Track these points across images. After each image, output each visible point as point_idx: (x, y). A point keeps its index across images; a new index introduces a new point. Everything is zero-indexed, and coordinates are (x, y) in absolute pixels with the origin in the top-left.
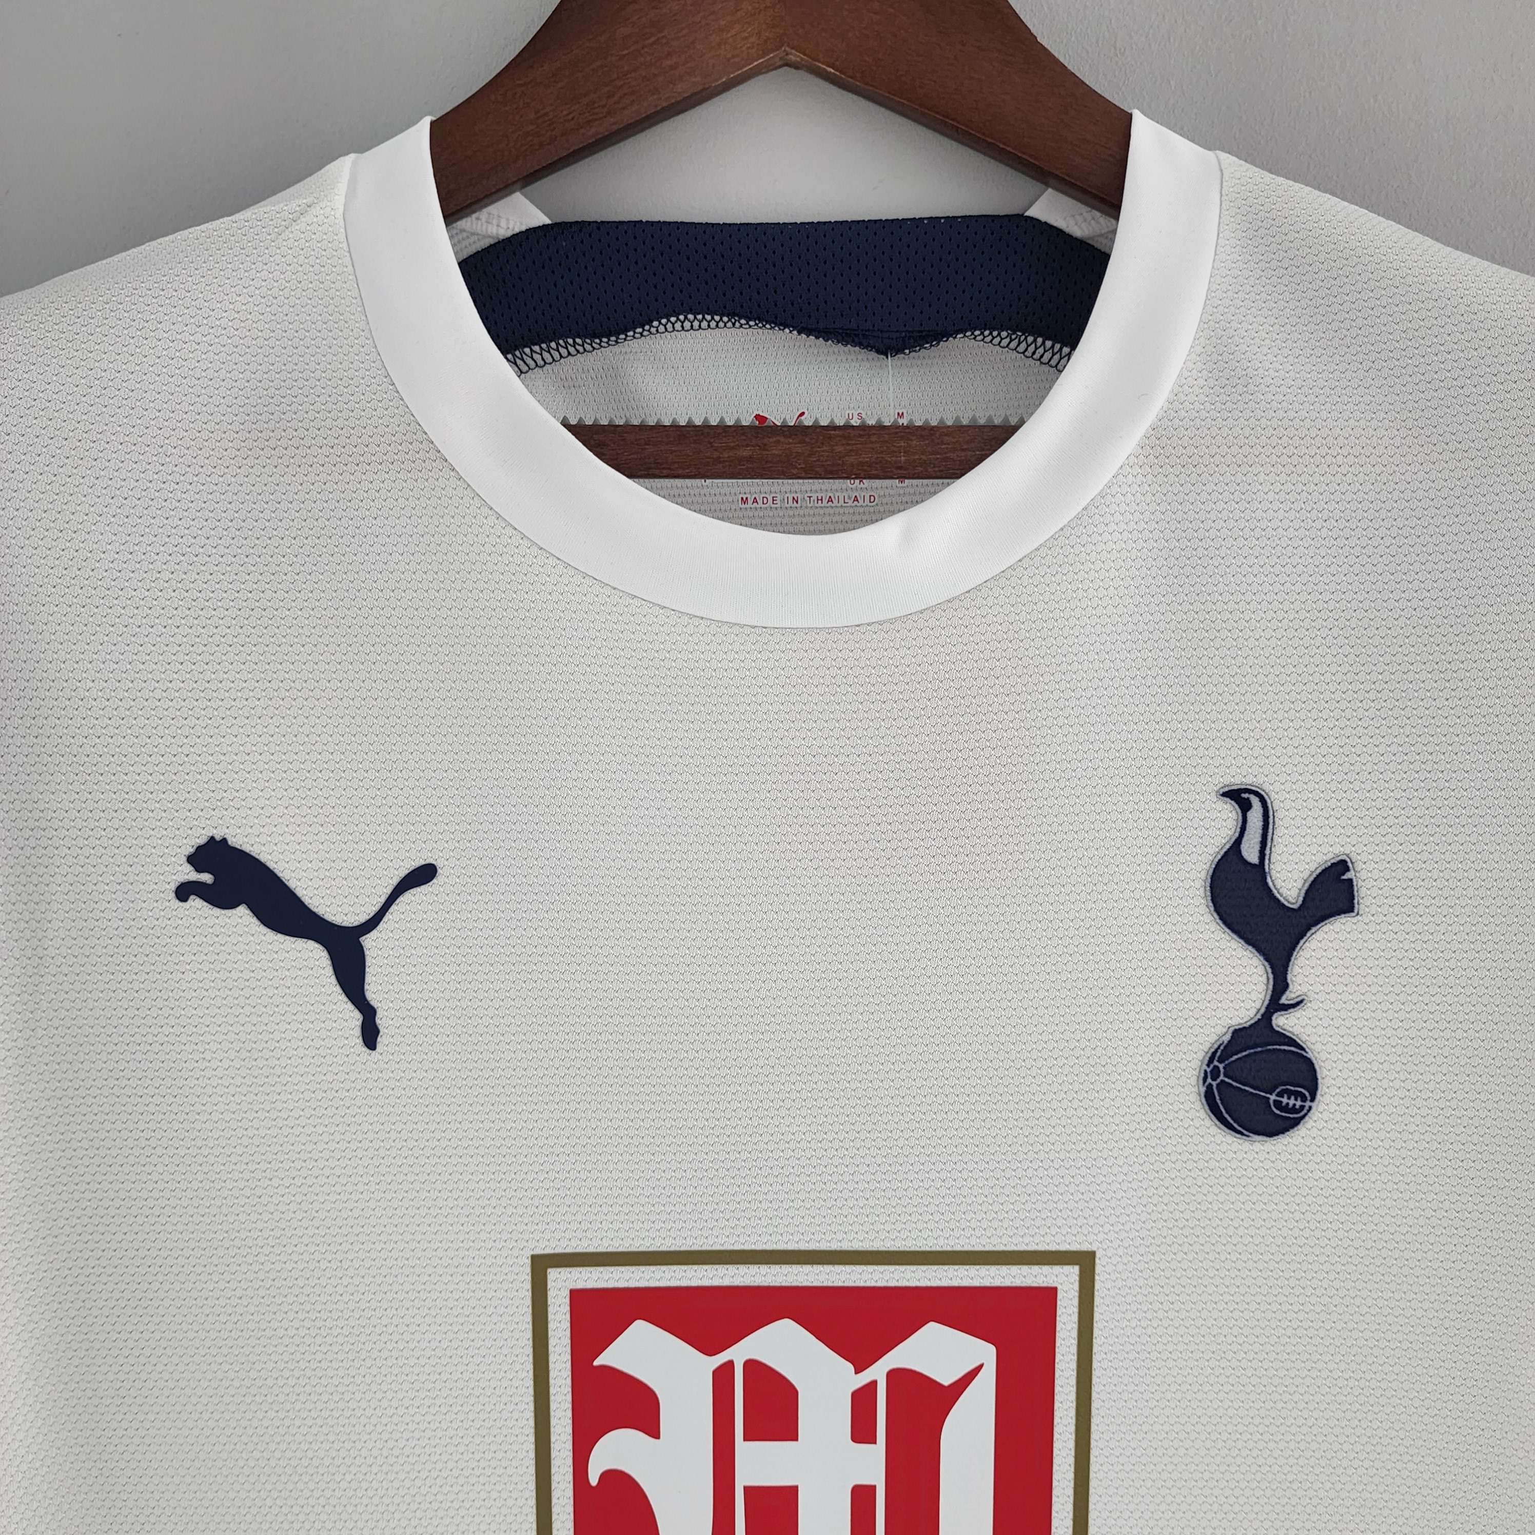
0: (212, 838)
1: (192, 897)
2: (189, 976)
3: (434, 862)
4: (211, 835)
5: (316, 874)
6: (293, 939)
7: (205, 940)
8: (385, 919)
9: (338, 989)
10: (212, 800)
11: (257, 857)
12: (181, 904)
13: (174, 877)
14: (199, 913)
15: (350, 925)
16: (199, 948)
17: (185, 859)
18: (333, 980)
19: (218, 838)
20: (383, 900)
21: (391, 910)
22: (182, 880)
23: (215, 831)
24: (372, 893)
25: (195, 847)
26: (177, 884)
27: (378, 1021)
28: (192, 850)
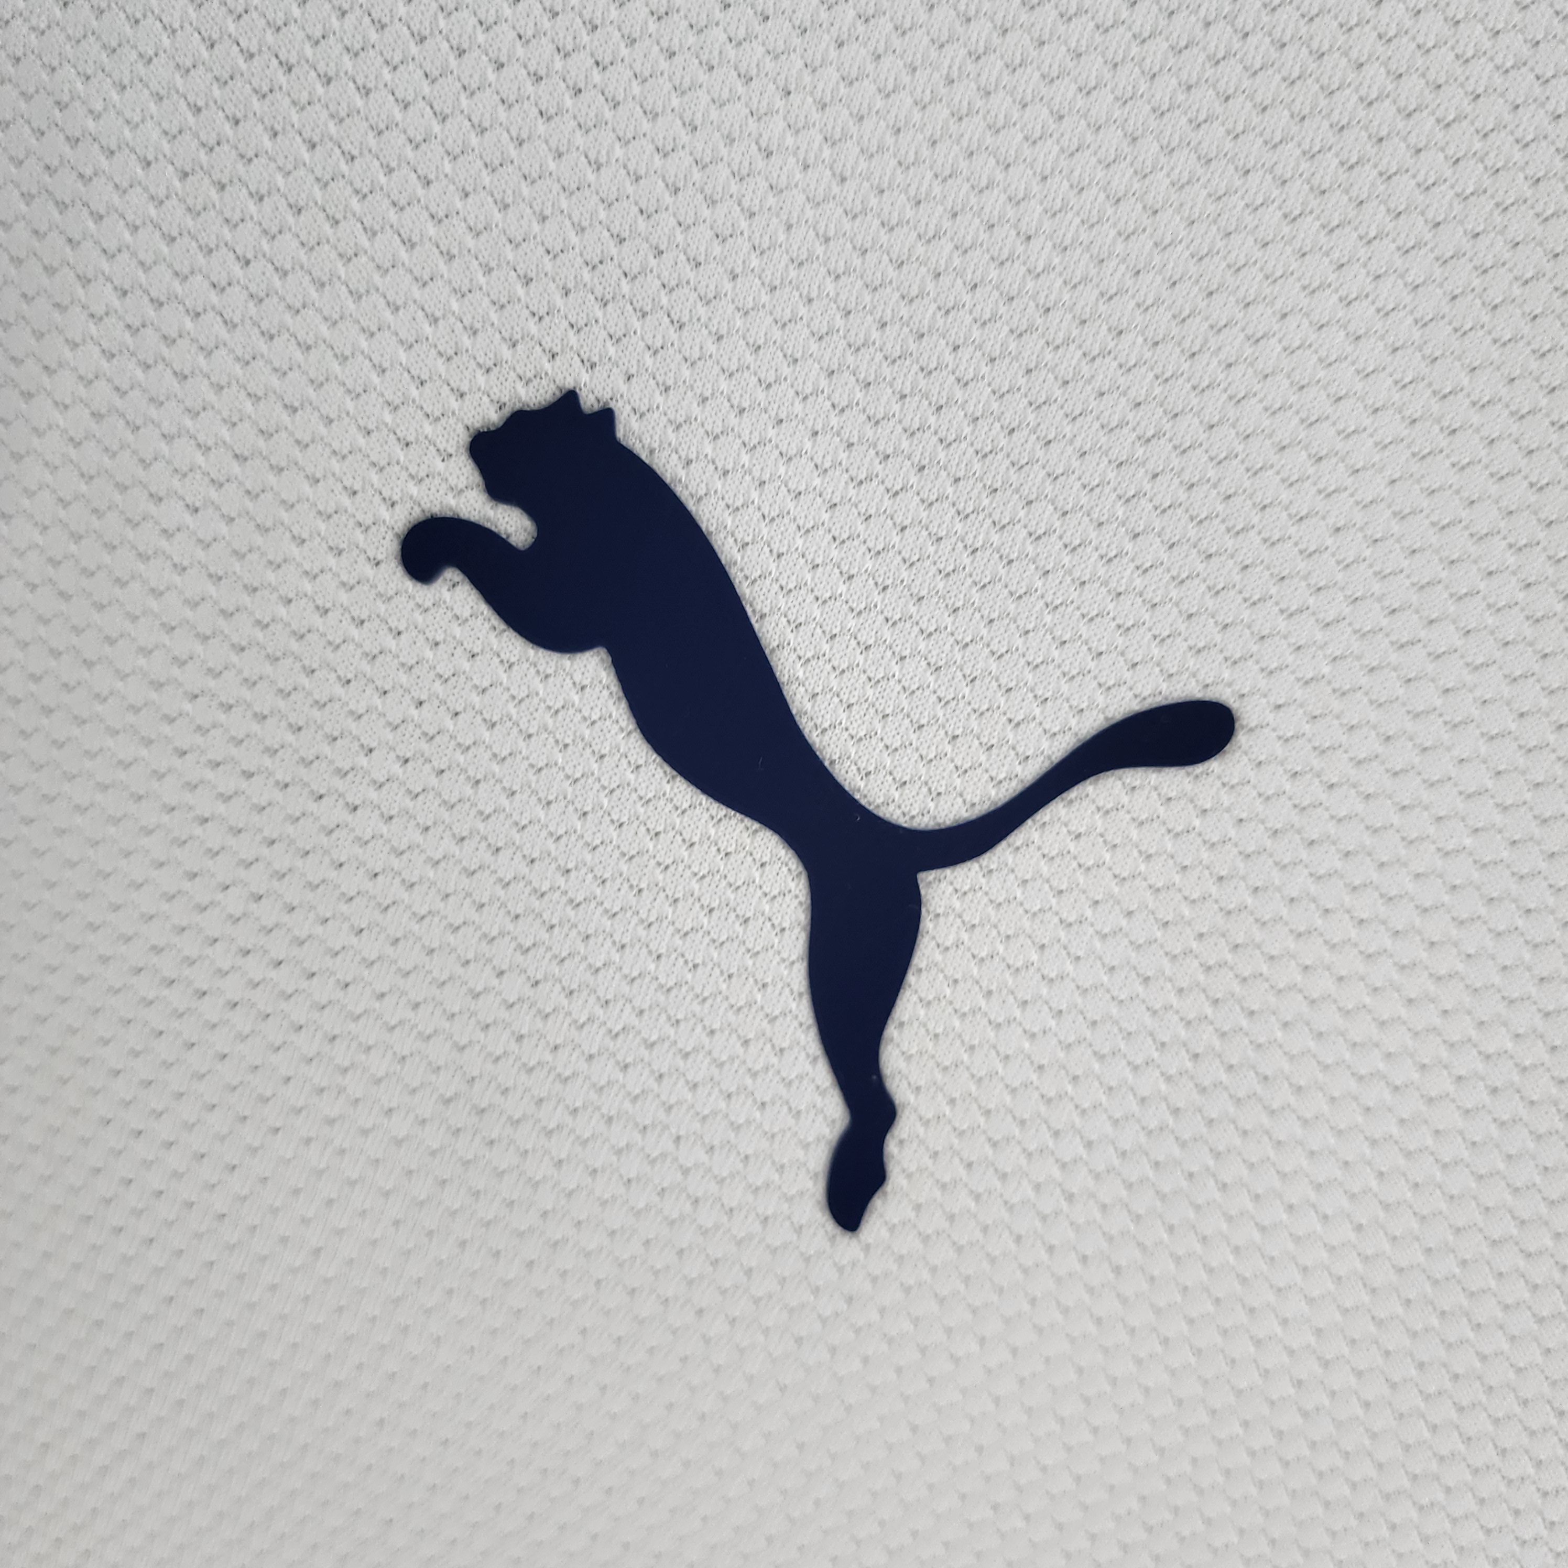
0: (570, 398)
1: (451, 574)
2: (367, 822)
3: (1232, 702)
4: (569, 384)
5: (852, 623)
6: (718, 810)
7: (449, 724)
8: (1018, 837)
9: (803, 1010)
10: (609, 267)
11: (691, 506)
12: (410, 585)
13: (413, 490)
14: (457, 631)
15: (903, 822)
16: (424, 746)
17: (464, 438)
18: (798, 977)
19: (589, 402)
20: (1031, 772)
21: (1046, 814)
22: (436, 510)
23: (585, 377)
24: (1004, 741)
25: (507, 412)
26: (417, 515)
27: (891, 1146)
28: (493, 417)
